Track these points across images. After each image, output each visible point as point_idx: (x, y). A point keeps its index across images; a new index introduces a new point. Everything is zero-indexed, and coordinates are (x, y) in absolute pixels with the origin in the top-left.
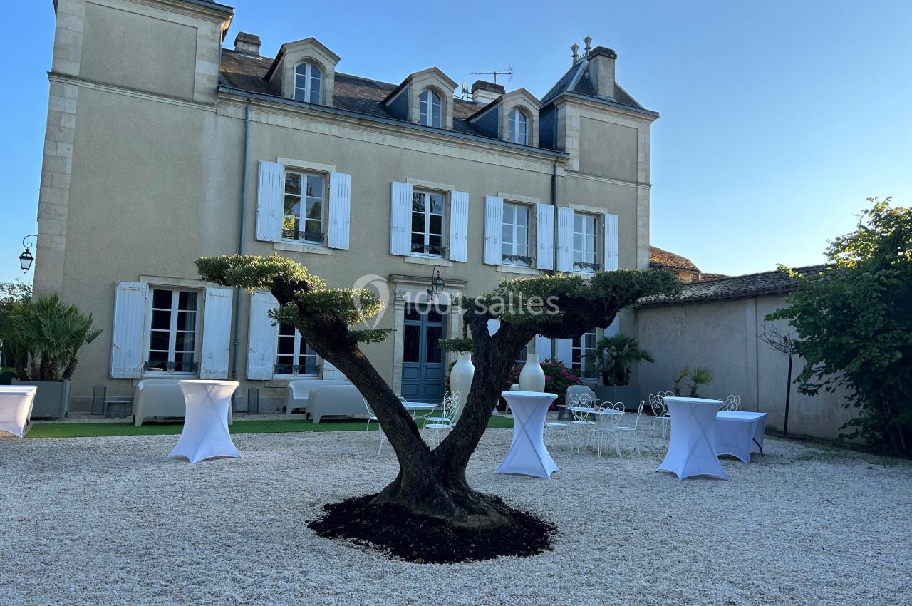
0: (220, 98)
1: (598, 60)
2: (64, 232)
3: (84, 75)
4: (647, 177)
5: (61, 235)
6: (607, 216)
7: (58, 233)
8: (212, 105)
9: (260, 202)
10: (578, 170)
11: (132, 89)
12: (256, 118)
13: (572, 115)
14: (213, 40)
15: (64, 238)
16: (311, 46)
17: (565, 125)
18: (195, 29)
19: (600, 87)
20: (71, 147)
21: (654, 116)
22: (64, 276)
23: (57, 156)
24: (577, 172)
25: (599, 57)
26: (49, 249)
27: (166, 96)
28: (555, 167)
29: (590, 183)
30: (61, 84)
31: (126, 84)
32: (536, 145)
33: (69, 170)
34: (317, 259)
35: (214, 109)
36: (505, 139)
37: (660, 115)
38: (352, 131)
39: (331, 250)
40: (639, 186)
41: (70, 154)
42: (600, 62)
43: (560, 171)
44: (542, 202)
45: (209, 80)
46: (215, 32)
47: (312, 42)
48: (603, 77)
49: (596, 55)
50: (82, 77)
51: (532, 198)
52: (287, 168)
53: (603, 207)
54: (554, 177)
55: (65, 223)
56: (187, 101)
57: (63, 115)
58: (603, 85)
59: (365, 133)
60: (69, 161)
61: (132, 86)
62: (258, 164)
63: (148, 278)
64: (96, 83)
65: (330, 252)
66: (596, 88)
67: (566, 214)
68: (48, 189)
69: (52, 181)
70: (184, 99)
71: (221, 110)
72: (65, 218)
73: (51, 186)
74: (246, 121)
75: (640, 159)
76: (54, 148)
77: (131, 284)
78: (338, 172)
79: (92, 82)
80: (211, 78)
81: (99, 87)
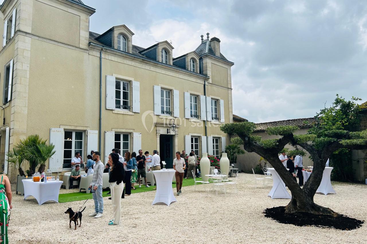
0: (90, 47)
1: (215, 42)
2: (27, 106)
3: (33, 33)
4: (231, 86)
5: (25, 106)
6: (221, 100)
7: (24, 106)
8: (87, 50)
9: (107, 93)
10: (211, 83)
11: (55, 41)
12: (104, 57)
13: (208, 62)
14: (87, 22)
15: (27, 108)
16: (124, 28)
17: (207, 66)
18: (79, 17)
19: (216, 52)
20: (29, 65)
21: (232, 64)
22: (27, 126)
23: (22, 70)
24: (211, 84)
25: (215, 41)
26: (20, 113)
27: (68, 45)
28: (205, 81)
29: (215, 88)
30: (23, 36)
31: (52, 39)
32: (199, 73)
33: (28, 76)
34: (128, 117)
35: (88, 52)
36: (189, 70)
37: (234, 64)
38: (139, 64)
39: (134, 113)
40: (229, 89)
41: (28, 69)
42: (216, 43)
43: (206, 83)
44: (201, 95)
45: (85, 39)
46: (87, 19)
47: (124, 27)
48: (217, 49)
49: (214, 40)
50: (32, 33)
51: (199, 93)
52: (116, 78)
53: (219, 97)
54: (204, 85)
55: (27, 101)
56: (77, 48)
57: (25, 51)
58: (217, 51)
59: (144, 65)
60: (28, 72)
61: (54, 39)
62: (106, 77)
63: (64, 126)
64: (39, 37)
65: (133, 114)
66: (214, 52)
67: (209, 99)
68: (19, 85)
69: (21, 81)
70: (76, 47)
71: (91, 53)
72: (27, 98)
73: (20, 84)
74: (100, 58)
75: (229, 80)
76: (21, 66)
77: (57, 129)
78: (135, 81)
79: (37, 36)
80: (86, 38)
81: (40, 39)
